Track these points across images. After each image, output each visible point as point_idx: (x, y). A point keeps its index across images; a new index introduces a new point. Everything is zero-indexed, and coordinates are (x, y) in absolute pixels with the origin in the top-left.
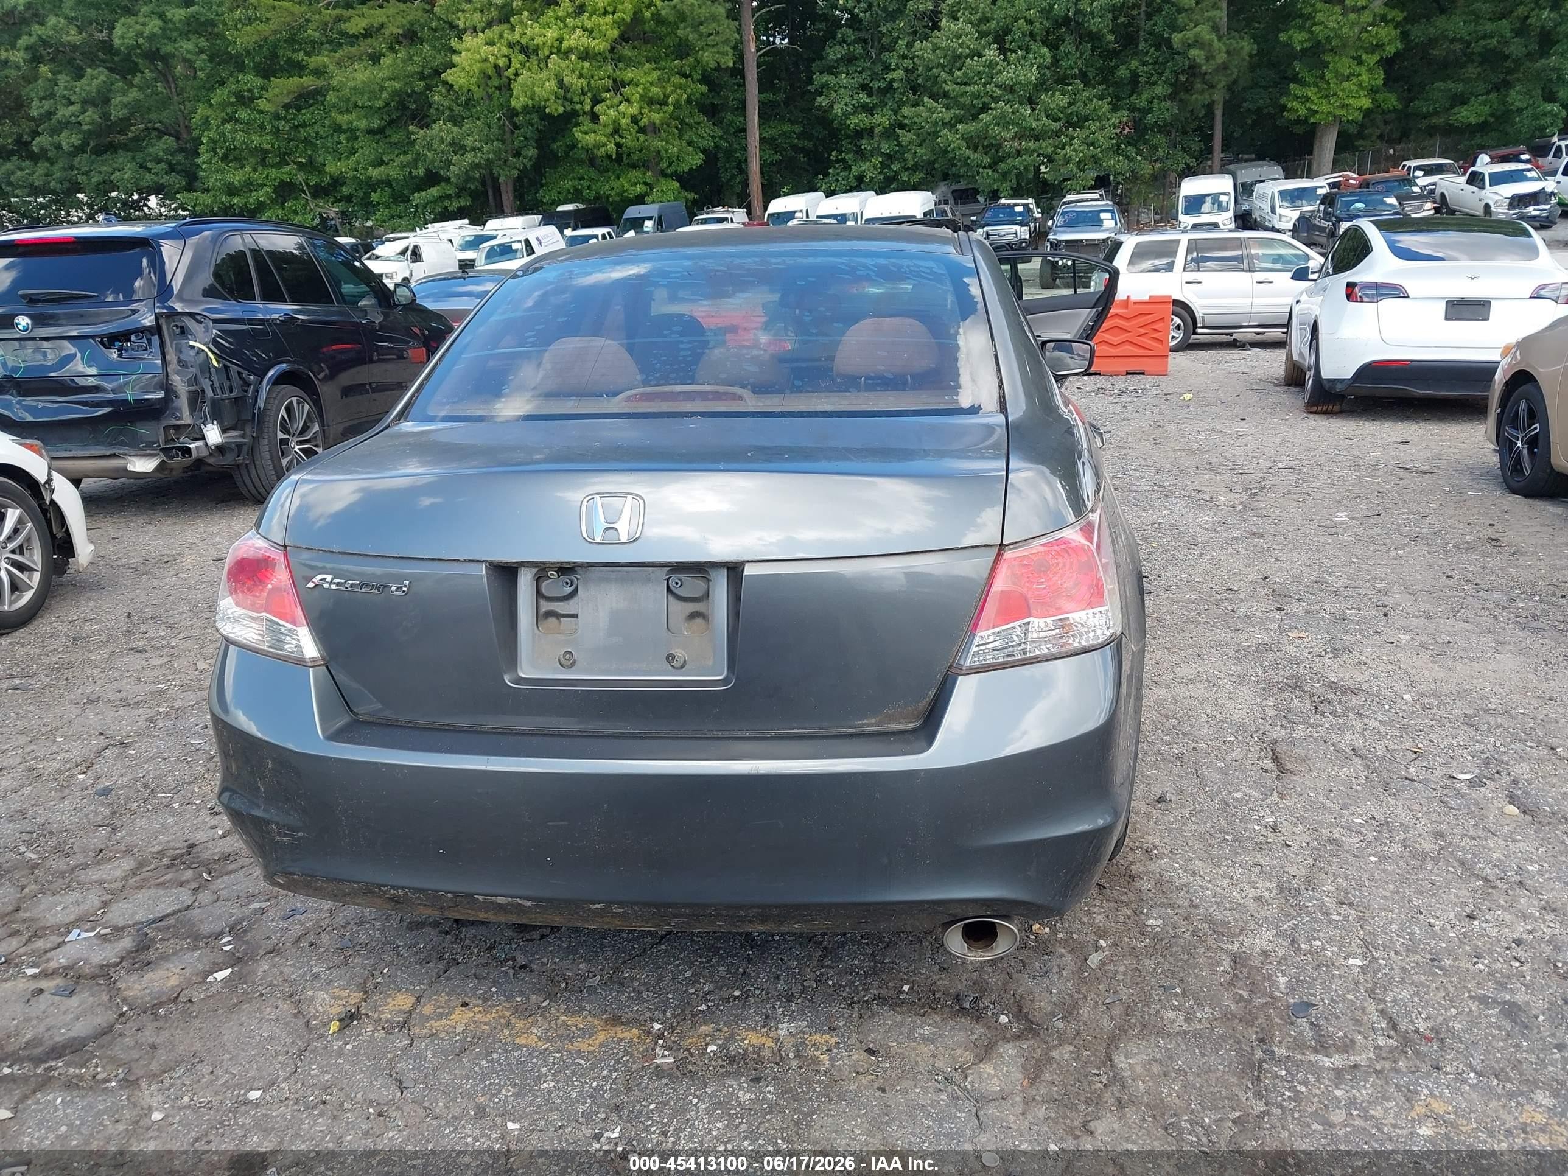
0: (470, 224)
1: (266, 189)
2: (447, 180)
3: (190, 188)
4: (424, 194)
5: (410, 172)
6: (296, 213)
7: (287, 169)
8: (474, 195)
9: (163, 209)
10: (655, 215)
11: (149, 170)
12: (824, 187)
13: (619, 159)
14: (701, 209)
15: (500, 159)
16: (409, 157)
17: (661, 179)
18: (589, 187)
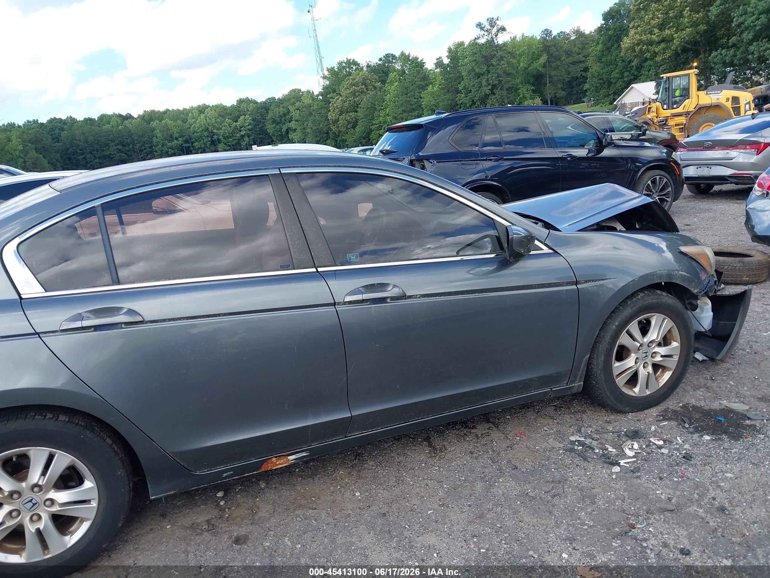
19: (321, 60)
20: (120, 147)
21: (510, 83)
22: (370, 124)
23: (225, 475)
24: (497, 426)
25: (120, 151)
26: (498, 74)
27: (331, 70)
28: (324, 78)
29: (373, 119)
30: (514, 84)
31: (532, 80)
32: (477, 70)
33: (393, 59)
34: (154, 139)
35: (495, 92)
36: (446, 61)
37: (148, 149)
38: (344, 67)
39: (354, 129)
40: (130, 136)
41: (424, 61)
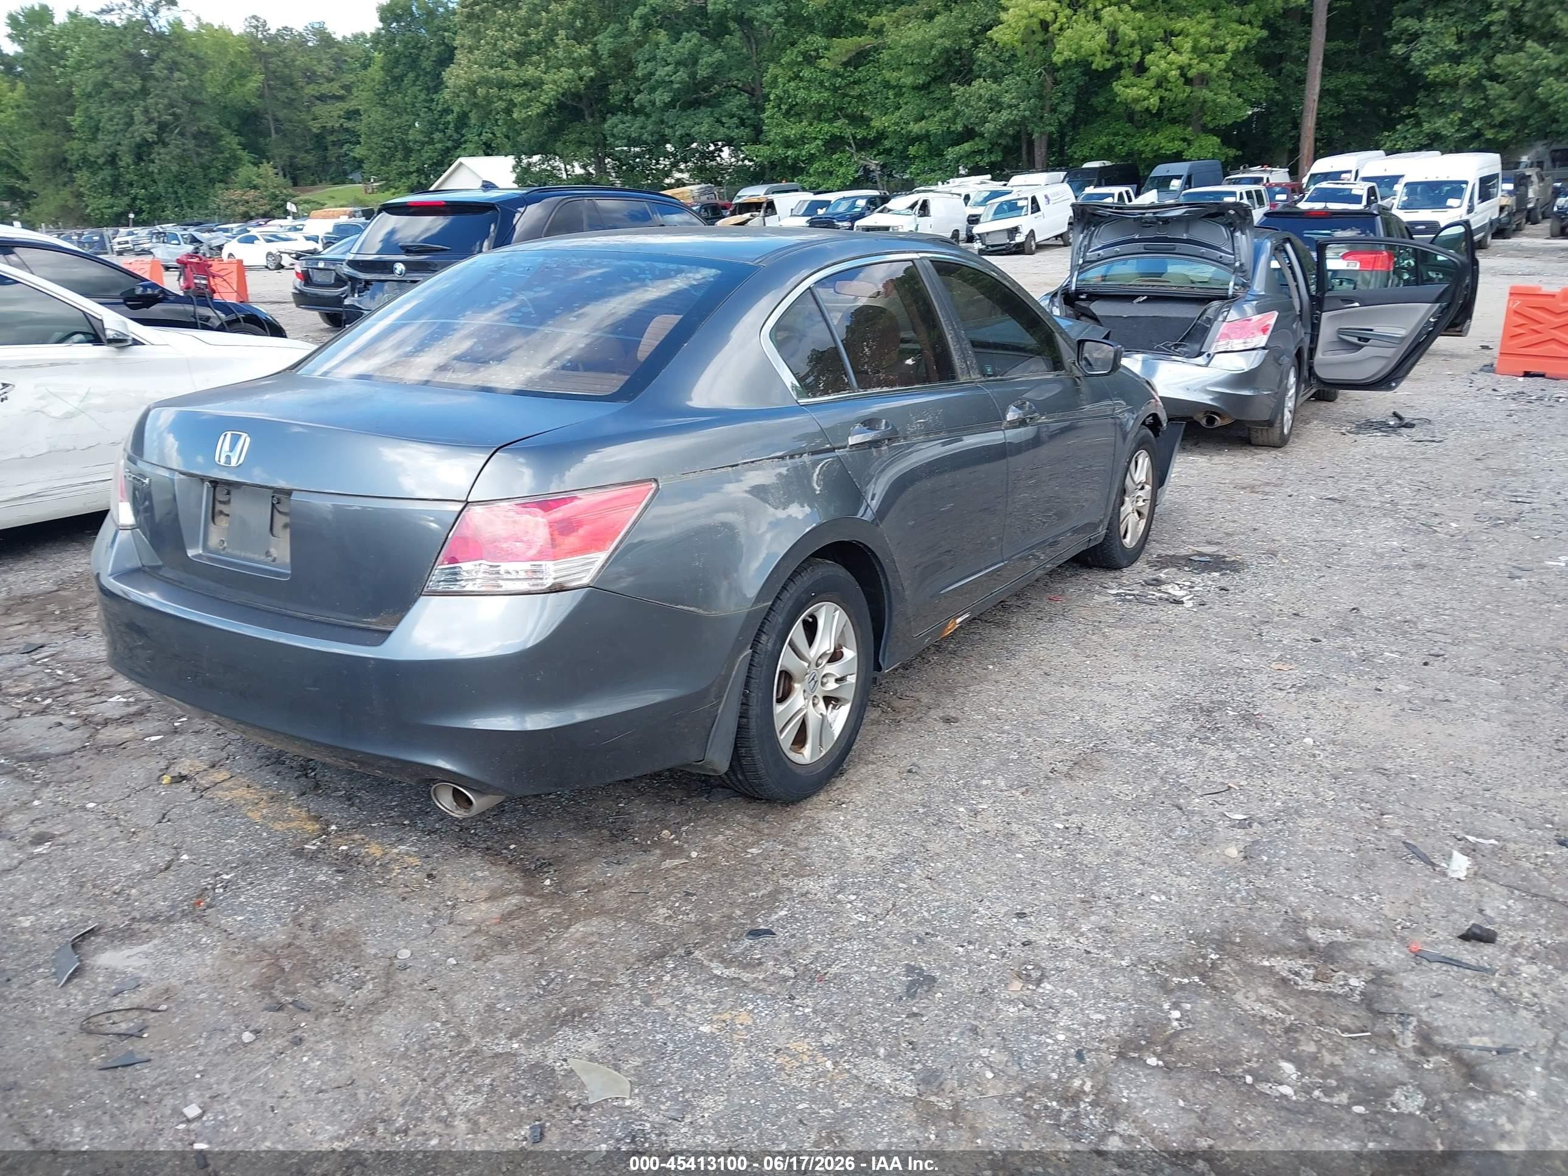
0: (993, 179)
1: (819, 142)
2: (982, 135)
3: (756, 141)
4: (957, 148)
5: (949, 128)
6: (841, 165)
7: (838, 123)
8: (1007, 151)
9: (733, 160)
10: (1185, 174)
11: (723, 124)
12: (1388, 145)
13: (1159, 113)
14: (1235, 168)
15: (1035, 116)
16: (950, 113)
17: (1202, 136)
18: (1123, 143)
21: (202, 124)
26: (169, 99)
31: (235, 122)
32: (117, 85)
35: (167, 140)
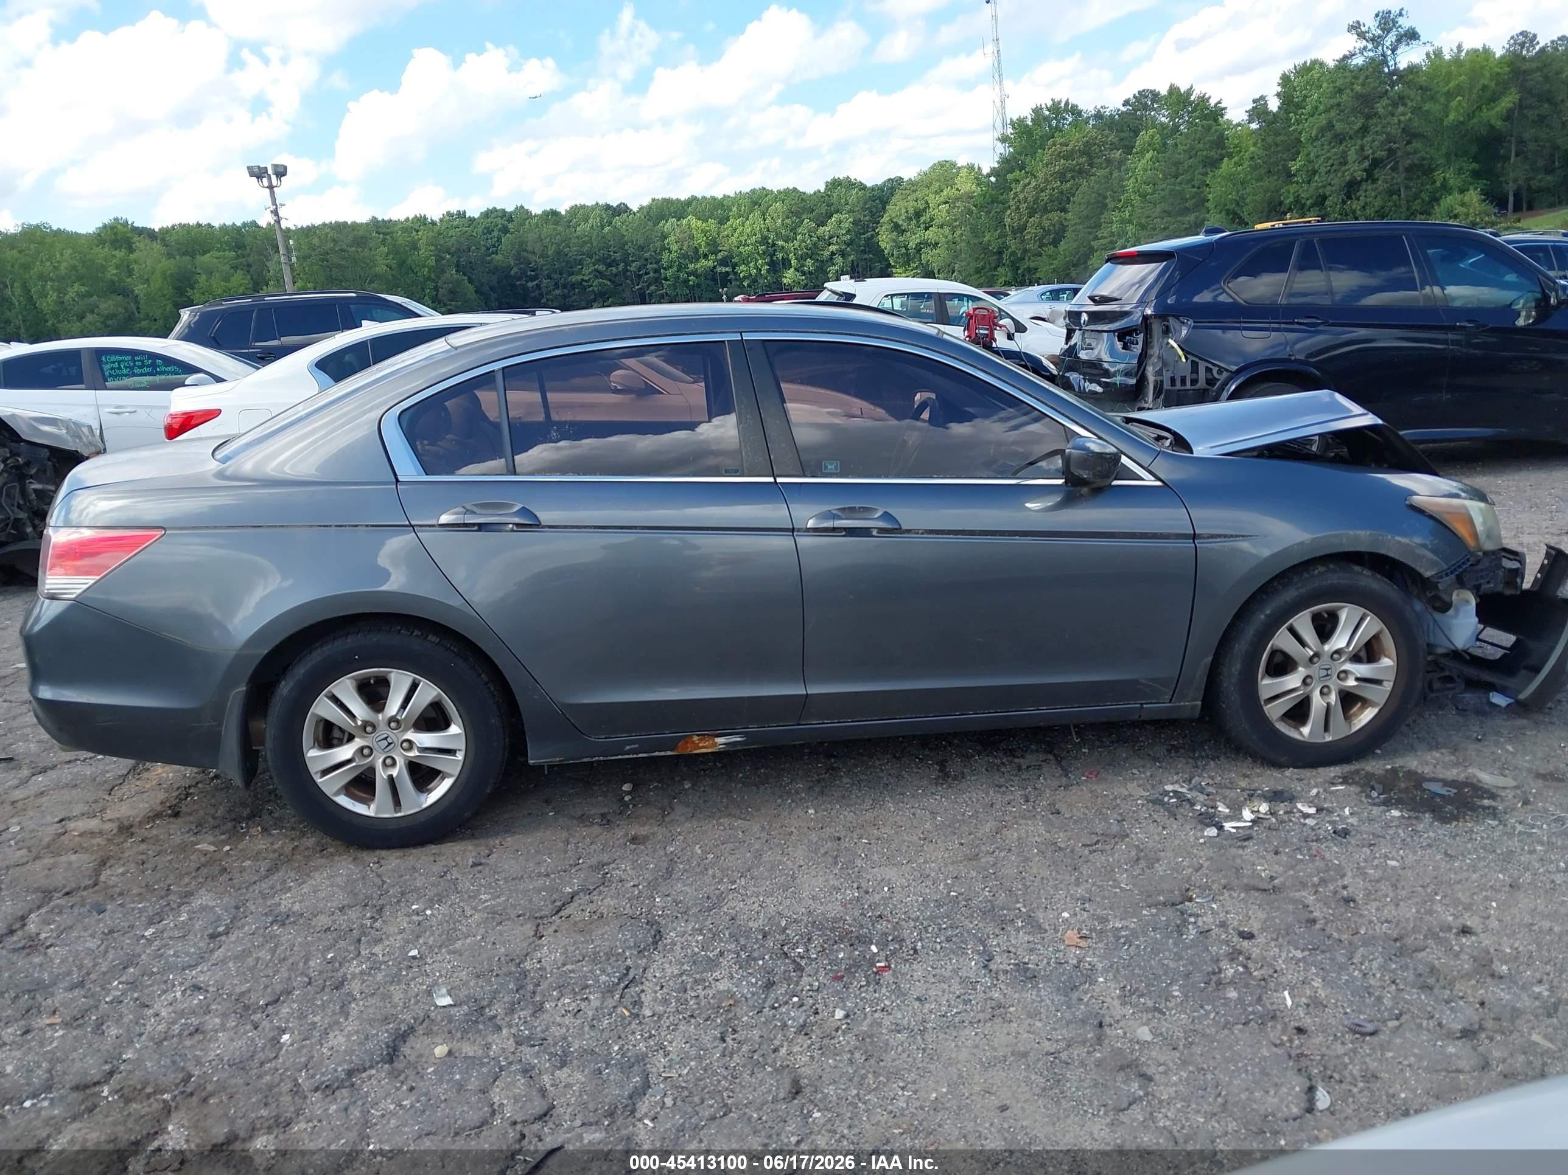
19: (1003, 102)
20: (602, 268)
21: (1416, 157)
22: (1091, 237)
23: (628, 748)
24: (1059, 760)
25: (599, 274)
26: (1388, 134)
27: (1019, 125)
28: (1004, 139)
29: (1098, 226)
30: (1424, 159)
31: (1473, 149)
32: (1339, 127)
33: (1153, 101)
34: (665, 256)
35: (1377, 176)
36: (1274, 105)
37: (652, 274)
38: (1046, 119)
39: (1056, 247)
40: (622, 247)
41: (1223, 105)
